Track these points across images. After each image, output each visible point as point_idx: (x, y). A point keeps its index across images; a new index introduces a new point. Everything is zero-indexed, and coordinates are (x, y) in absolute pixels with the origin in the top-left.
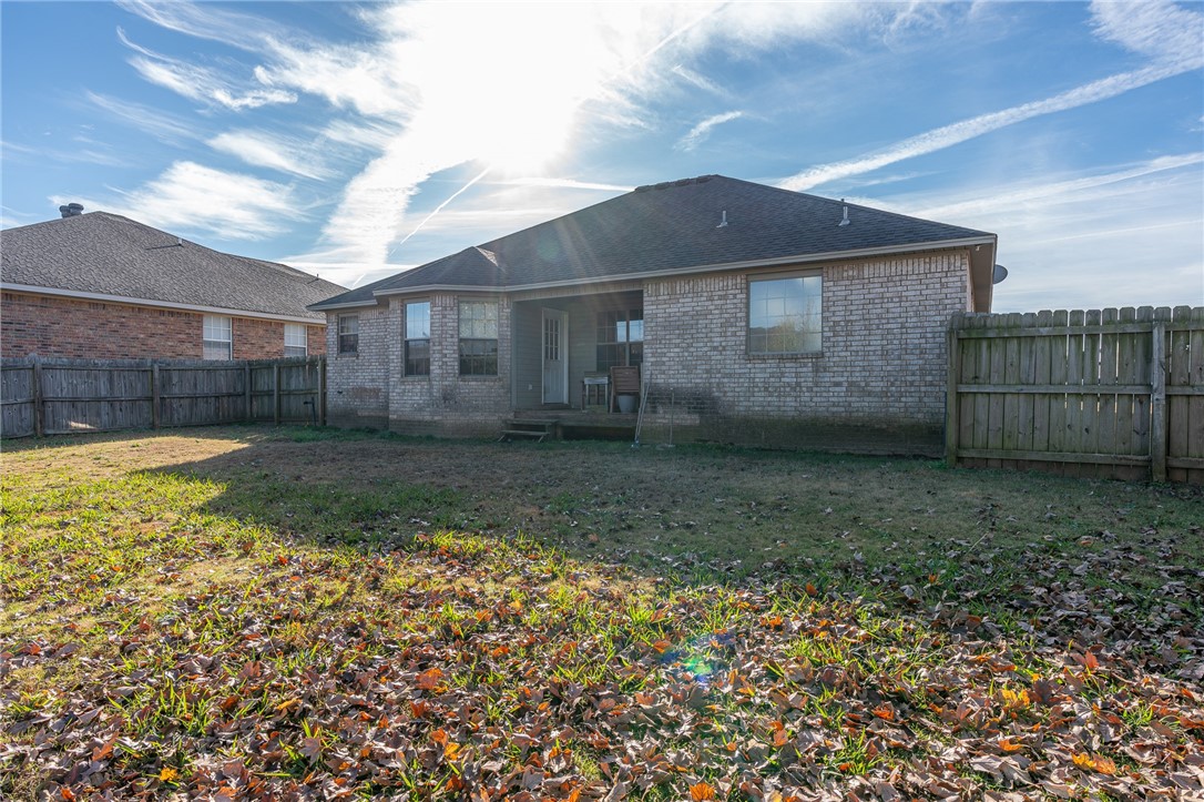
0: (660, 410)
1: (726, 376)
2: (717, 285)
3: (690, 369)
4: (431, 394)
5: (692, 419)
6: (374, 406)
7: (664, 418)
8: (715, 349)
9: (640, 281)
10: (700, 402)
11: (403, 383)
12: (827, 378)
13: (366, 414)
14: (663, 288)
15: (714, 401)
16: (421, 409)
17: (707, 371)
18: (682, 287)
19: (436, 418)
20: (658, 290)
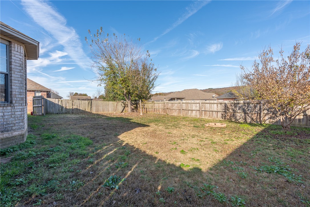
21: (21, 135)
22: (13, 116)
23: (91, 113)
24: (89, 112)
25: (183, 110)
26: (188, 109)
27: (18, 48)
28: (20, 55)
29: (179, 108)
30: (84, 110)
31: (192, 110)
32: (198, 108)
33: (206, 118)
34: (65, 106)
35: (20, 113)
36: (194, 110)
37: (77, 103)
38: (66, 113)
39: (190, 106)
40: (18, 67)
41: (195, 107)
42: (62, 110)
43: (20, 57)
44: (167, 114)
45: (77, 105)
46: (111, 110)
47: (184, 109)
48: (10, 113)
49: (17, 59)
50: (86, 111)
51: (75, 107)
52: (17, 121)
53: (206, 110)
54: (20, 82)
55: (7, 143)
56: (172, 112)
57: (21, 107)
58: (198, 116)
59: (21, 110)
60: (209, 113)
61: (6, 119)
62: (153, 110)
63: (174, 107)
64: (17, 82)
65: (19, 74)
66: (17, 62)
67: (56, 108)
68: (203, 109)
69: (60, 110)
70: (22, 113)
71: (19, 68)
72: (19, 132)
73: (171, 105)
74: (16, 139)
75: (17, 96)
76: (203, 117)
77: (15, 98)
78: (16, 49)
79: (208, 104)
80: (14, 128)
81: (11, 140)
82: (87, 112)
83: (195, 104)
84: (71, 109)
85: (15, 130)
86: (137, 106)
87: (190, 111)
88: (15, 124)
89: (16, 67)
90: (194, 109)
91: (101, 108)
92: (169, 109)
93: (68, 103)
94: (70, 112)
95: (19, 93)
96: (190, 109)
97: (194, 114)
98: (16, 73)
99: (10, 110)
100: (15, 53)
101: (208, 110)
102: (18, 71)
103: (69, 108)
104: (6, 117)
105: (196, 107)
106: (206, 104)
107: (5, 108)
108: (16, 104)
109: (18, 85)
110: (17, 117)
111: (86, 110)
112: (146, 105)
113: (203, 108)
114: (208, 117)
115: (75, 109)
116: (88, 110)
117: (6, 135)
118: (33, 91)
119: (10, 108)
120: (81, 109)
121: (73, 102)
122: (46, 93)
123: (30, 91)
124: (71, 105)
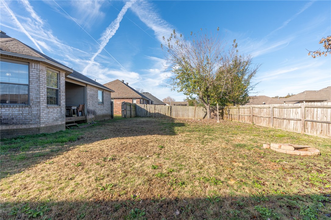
2: (96, 89)
3: (93, 106)
7: (91, 116)
8: (95, 102)
9: (87, 84)
12: (104, 108)
14: (90, 87)
15: (95, 112)
17: (95, 107)
18: (92, 88)
21: (37, 128)
22: (30, 114)
23: (171, 117)
24: (169, 117)
25: (275, 118)
26: (282, 117)
27: (35, 66)
28: (37, 71)
29: (269, 115)
30: (165, 114)
31: (289, 120)
32: (299, 117)
33: (315, 134)
34: (149, 111)
35: (36, 112)
36: (292, 119)
38: (150, 117)
39: (286, 111)
40: (34, 80)
41: (294, 114)
42: (147, 115)
43: (37, 72)
44: (253, 123)
45: (158, 109)
46: (191, 115)
47: (276, 116)
48: (28, 112)
49: (34, 74)
52: (34, 118)
53: (315, 119)
54: (37, 90)
55: (25, 132)
56: (260, 121)
57: (37, 108)
58: (300, 131)
59: (37, 110)
60: (320, 126)
61: (25, 116)
62: (238, 117)
63: (262, 114)
64: (34, 90)
65: (36, 84)
66: (34, 76)
67: (143, 112)
68: (309, 118)
70: (39, 112)
71: (36, 80)
72: (35, 126)
73: (258, 110)
74: (33, 130)
75: (34, 100)
76: (309, 132)
77: (33, 102)
78: (33, 67)
79: (318, 109)
80: (31, 122)
81: (28, 130)
82: (167, 117)
83: (294, 109)
84: (154, 113)
85: (31, 124)
86: (223, 111)
87: (285, 120)
88: (31, 120)
89: (33, 80)
90: (291, 117)
91: (180, 113)
92: (256, 116)
93: (151, 108)
94: (153, 116)
95: (36, 98)
96: (285, 117)
97: (293, 127)
98: (33, 84)
99: (28, 110)
100: (33, 70)
101: (319, 120)
102: (35, 82)
103: (152, 112)
104: (25, 114)
105: (296, 113)
106: (316, 109)
107: (23, 108)
108: (33, 106)
109: (35, 92)
110: (34, 115)
111: (166, 115)
112: (231, 110)
113: (310, 116)
114: (318, 132)
116: (168, 114)
117: (24, 127)
118: (131, 98)
119: (27, 108)
120: (162, 113)
121: (155, 106)
122: (139, 100)
123: (129, 99)
124: (153, 109)
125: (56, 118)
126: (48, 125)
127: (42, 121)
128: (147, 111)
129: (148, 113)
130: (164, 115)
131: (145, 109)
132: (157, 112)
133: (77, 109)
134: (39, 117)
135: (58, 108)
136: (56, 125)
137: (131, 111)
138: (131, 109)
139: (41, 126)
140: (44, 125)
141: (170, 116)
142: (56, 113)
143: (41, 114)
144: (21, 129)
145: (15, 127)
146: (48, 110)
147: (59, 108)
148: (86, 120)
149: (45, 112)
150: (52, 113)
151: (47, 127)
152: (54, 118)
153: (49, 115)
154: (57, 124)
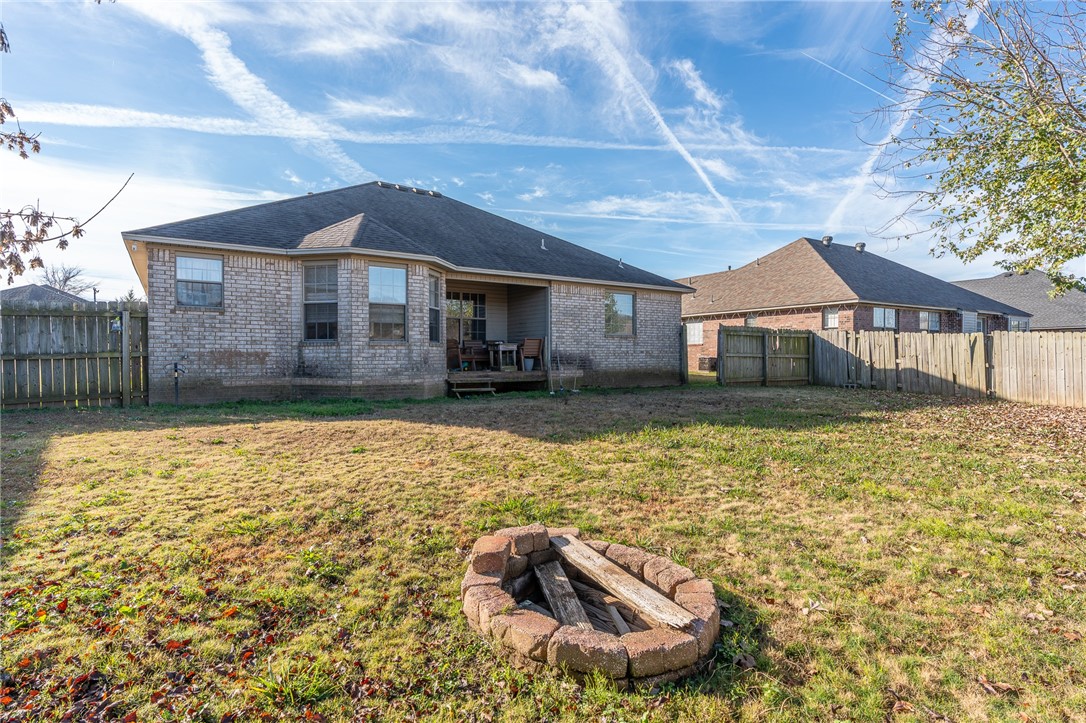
0: (562, 368)
1: (596, 346)
2: (592, 291)
3: (578, 342)
4: (410, 358)
5: (580, 373)
6: (257, 372)
7: (565, 373)
8: (591, 330)
9: (550, 281)
10: (584, 363)
11: (371, 347)
12: (639, 349)
13: (242, 383)
14: (563, 288)
15: (590, 361)
16: (396, 373)
17: (587, 344)
18: (574, 289)
19: (416, 381)
20: (559, 289)
22: (338, 358)
24: (981, 392)
30: (951, 378)
34: (868, 359)
35: (345, 355)
37: (913, 346)
38: (872, 387)
42: (858, 376)
45: (913, 353)
48: (335, 355)
50: (960, 386)
51: (905, 363)
52: (342, 367)
61: (331, 361)
67: (840, 364)
69: (853, 375)
72: (345, 382)
77: (341, 334)
82: (965, 391)
84: (891, 370)
85: (339, 378)
88: (339, 370)
93: (877, 347)
94: (889, 382)
99: (335, 351)
103: (882, 367)
107: (329, 347)
108: (343, 343)
110: (342, 361)
111: (961, 380)
115: (905, 369)
116: (968, 380)
117: (330, 382)
118: (816, 309)
119: (334, 347)
120: (933, 371)
121: (896, 340)
122: (850, 313)
123: (808, 310)
124: (889, 353)
125: (393, 369)
126: (371, 383)
127: (356, 372)
128: (859, 362)
129: (863, 371)
130: (946, 381)
131: (850, 351)
132: (908, 366)
133: (518, 352)
134: (350, 366)
135: (399, 348)
136: (394, 386)
137: (764, 358)
138: (764, 353)
139: (354, 382)
140: (361, 382)
141: (983, 387)
142: (394, 359)
143: (354, 359)
144: (326, 387)
145: (319, 383)
146: (372, 351)
147: (403, 348)
148: (547, 381)
149: (363, 355)
150: (383, 358)
151: (369, 386)
152: (389, 370)
153: (376, 362)
154: (397, 382)
